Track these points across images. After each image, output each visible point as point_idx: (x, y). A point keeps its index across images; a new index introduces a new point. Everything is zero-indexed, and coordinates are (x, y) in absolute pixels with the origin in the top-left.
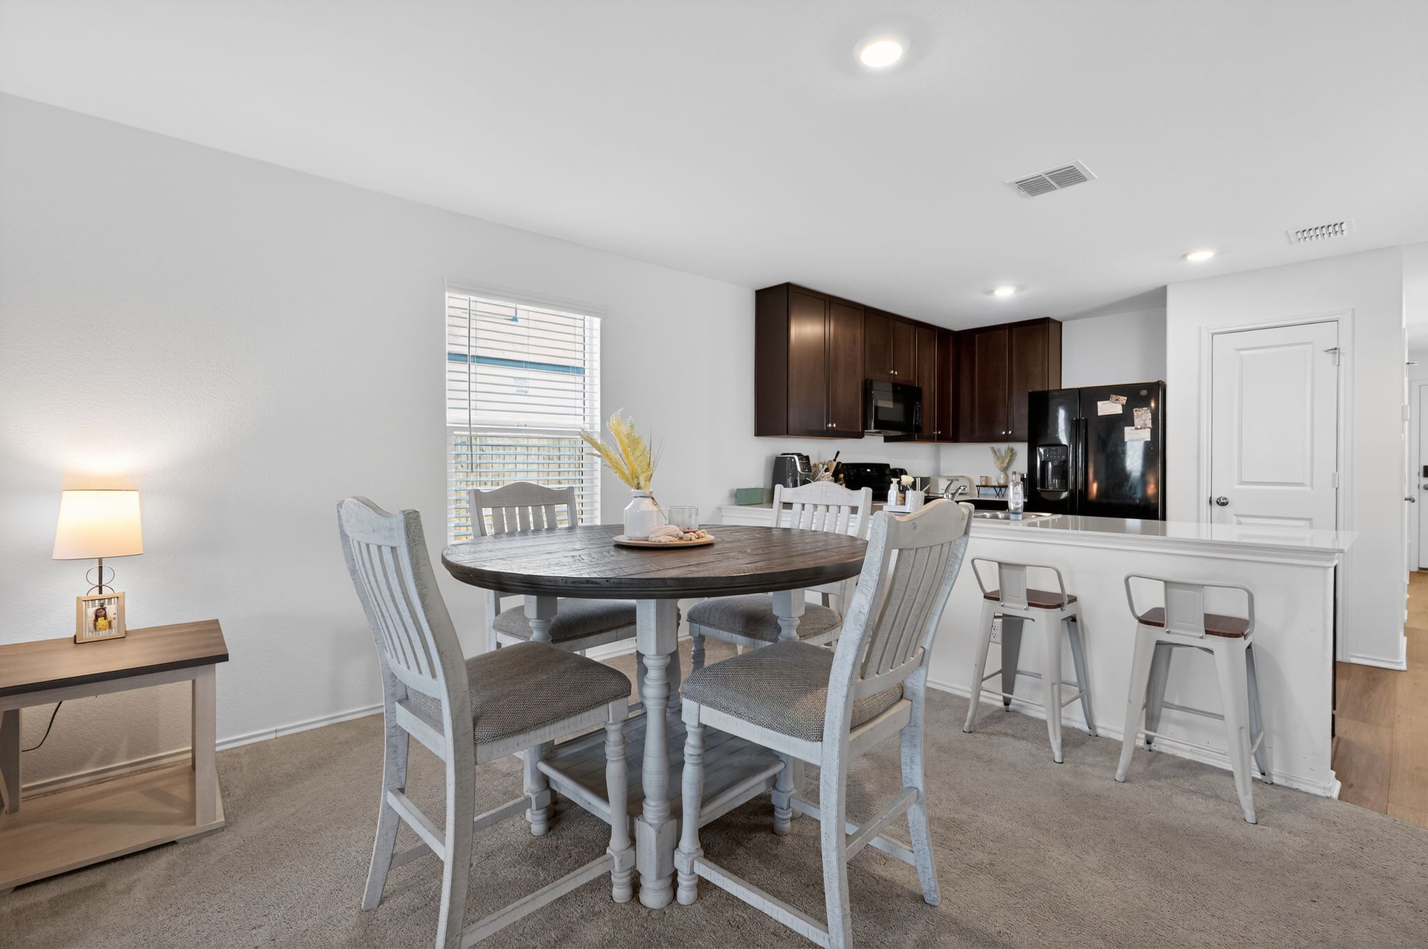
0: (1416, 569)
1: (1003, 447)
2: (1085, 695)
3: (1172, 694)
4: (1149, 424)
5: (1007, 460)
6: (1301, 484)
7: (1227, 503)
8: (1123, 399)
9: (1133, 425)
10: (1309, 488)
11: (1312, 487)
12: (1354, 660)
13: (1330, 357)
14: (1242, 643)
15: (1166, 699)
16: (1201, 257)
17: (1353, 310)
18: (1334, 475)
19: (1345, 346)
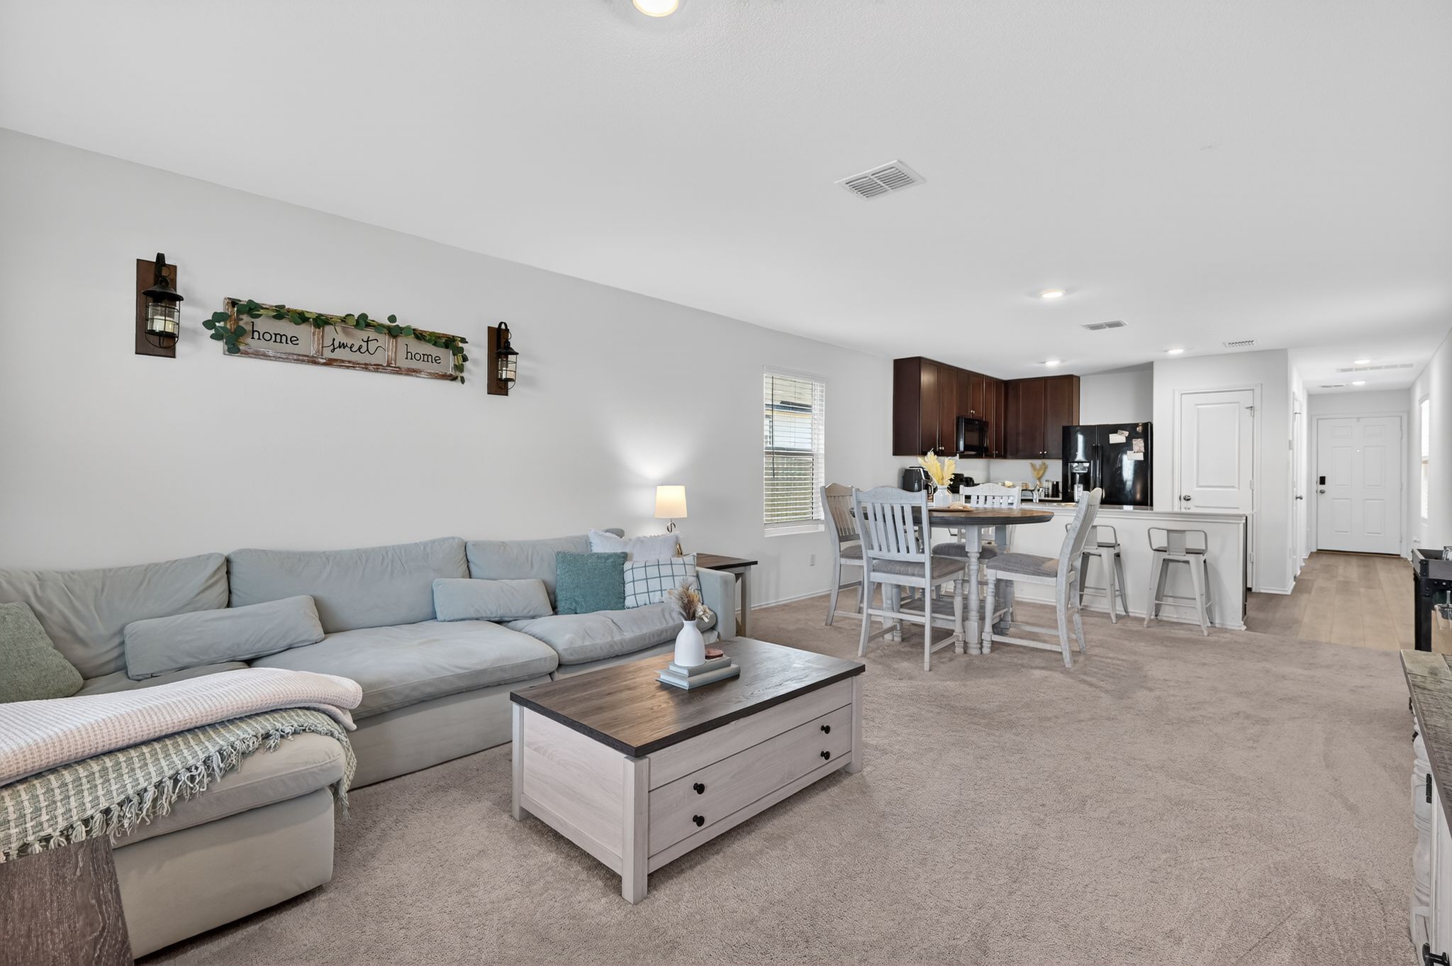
0: (1315, 551)
1: (1038, 462)
2: (1123, 596)
3: (1168, 591)
4: (1143, 449)
5: (1042, 472)
6: (1233, 487)
7: (1190, 499)
8: (1127, 433)
9: (1132, 450)
10: (1237, 490)
11: (1239, 489)
12: (1262, 591)
13: (1249, 411)
14: (1202, 558)
15: (1165, 594)
16: (1176, 352)
17: (1262, 384)
18: (1251, 481)
19: (1257, 406)
